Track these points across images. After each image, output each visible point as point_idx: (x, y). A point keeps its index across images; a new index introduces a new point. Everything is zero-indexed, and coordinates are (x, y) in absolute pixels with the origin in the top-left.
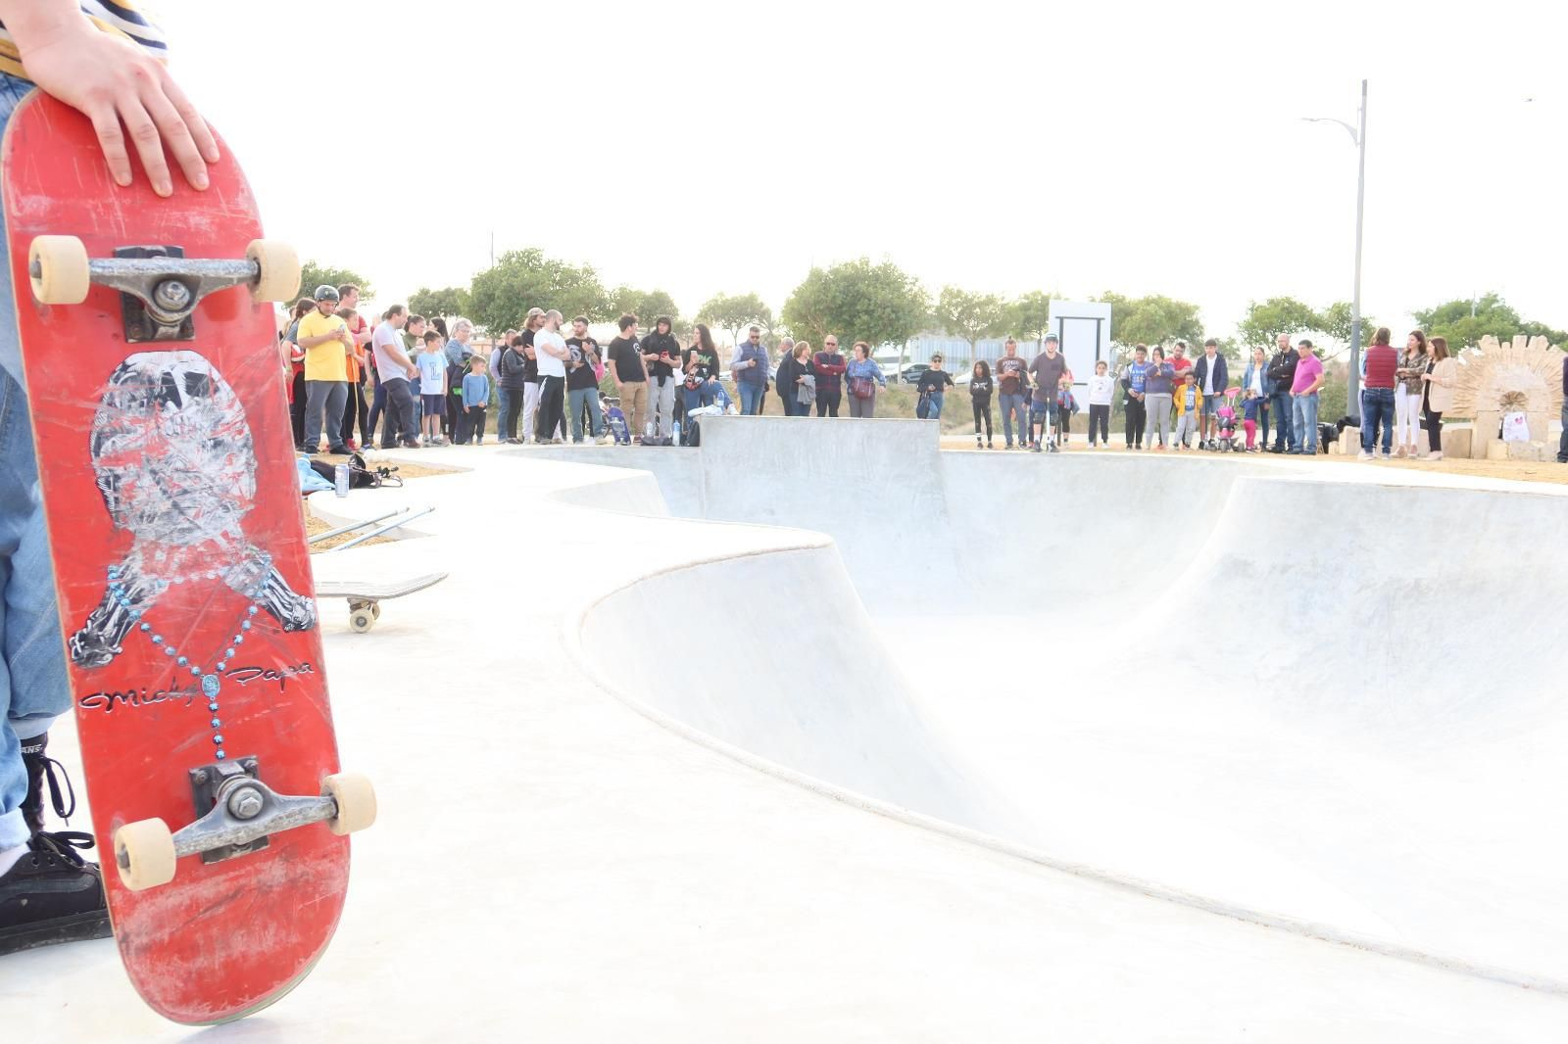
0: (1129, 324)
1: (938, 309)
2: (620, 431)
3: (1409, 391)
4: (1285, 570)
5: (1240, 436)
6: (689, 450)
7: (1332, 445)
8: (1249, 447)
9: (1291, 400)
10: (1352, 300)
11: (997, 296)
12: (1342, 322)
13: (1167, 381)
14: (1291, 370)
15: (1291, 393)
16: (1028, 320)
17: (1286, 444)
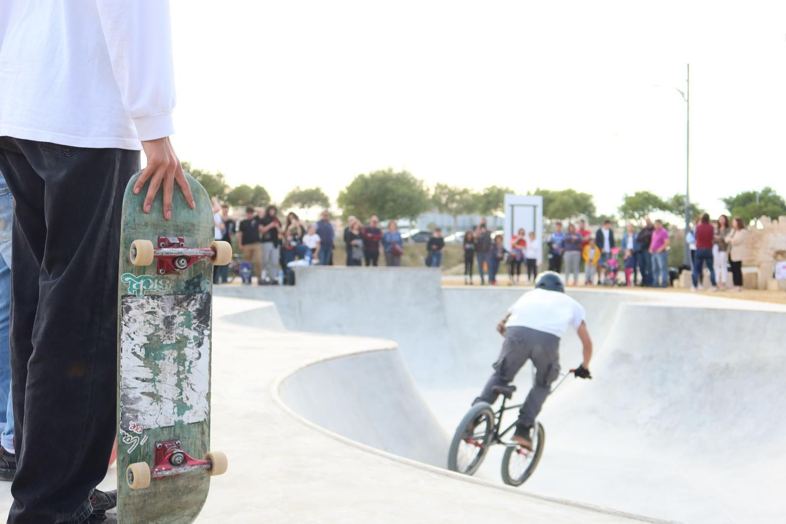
0: (552, 207)
1: (434, 196)
2: (246, 276)
3: (720, 250)
4: (651, 358)
5: (621, 277)
6: (289, 288)
7: (675, 282)
8: (626, 284)
9: (650, 256)
10: (684, 193)
11: (469, 188)
12: (679, 205)
13: (577, 244)
14: (649, 238)
15: (651, 250)
16: (489, 203)
17: (648, 282)
